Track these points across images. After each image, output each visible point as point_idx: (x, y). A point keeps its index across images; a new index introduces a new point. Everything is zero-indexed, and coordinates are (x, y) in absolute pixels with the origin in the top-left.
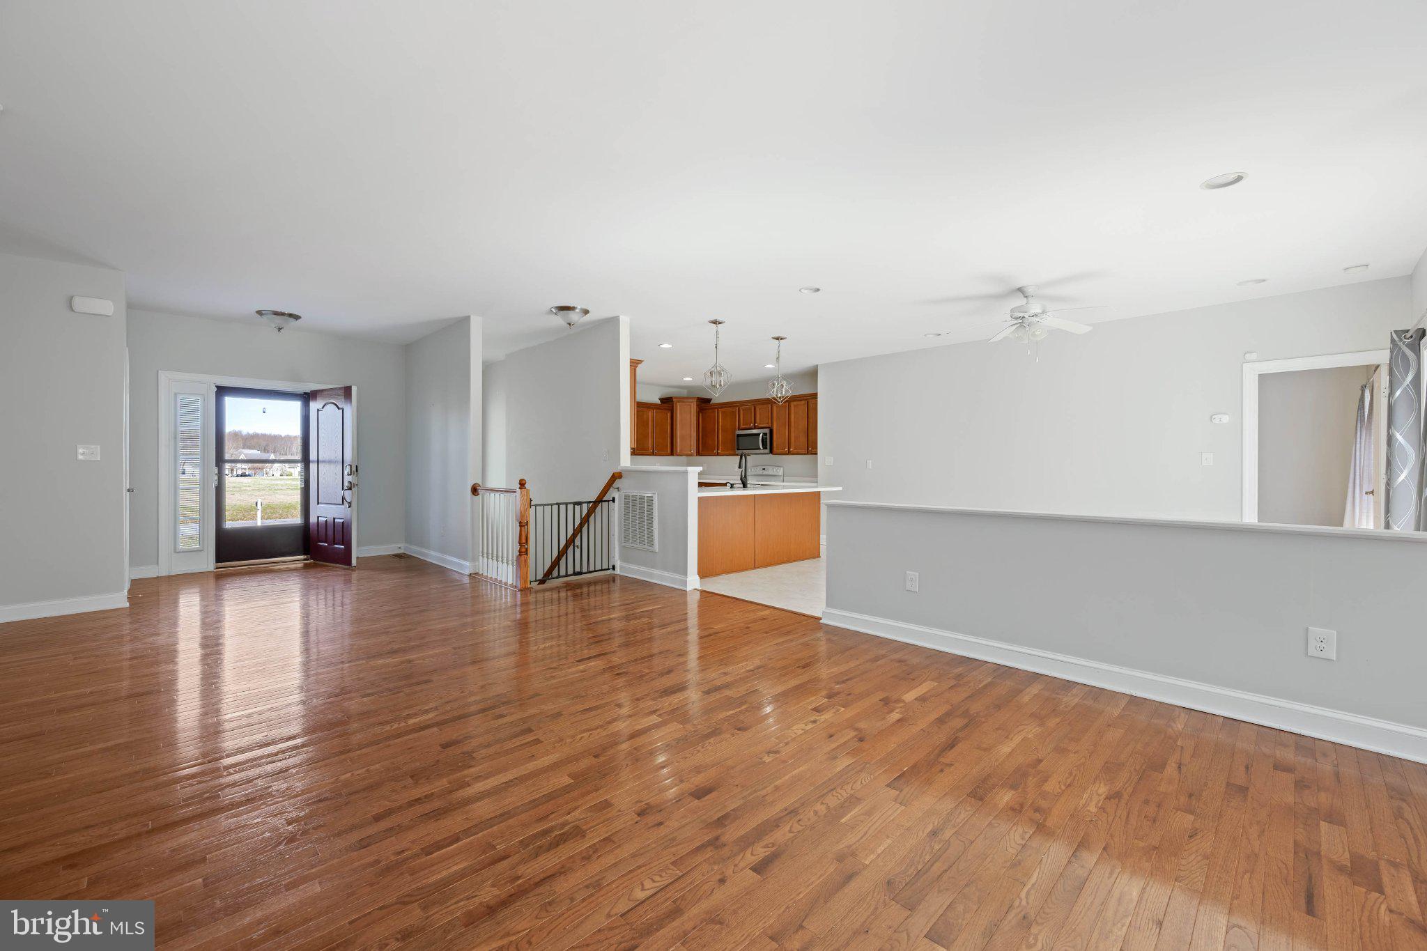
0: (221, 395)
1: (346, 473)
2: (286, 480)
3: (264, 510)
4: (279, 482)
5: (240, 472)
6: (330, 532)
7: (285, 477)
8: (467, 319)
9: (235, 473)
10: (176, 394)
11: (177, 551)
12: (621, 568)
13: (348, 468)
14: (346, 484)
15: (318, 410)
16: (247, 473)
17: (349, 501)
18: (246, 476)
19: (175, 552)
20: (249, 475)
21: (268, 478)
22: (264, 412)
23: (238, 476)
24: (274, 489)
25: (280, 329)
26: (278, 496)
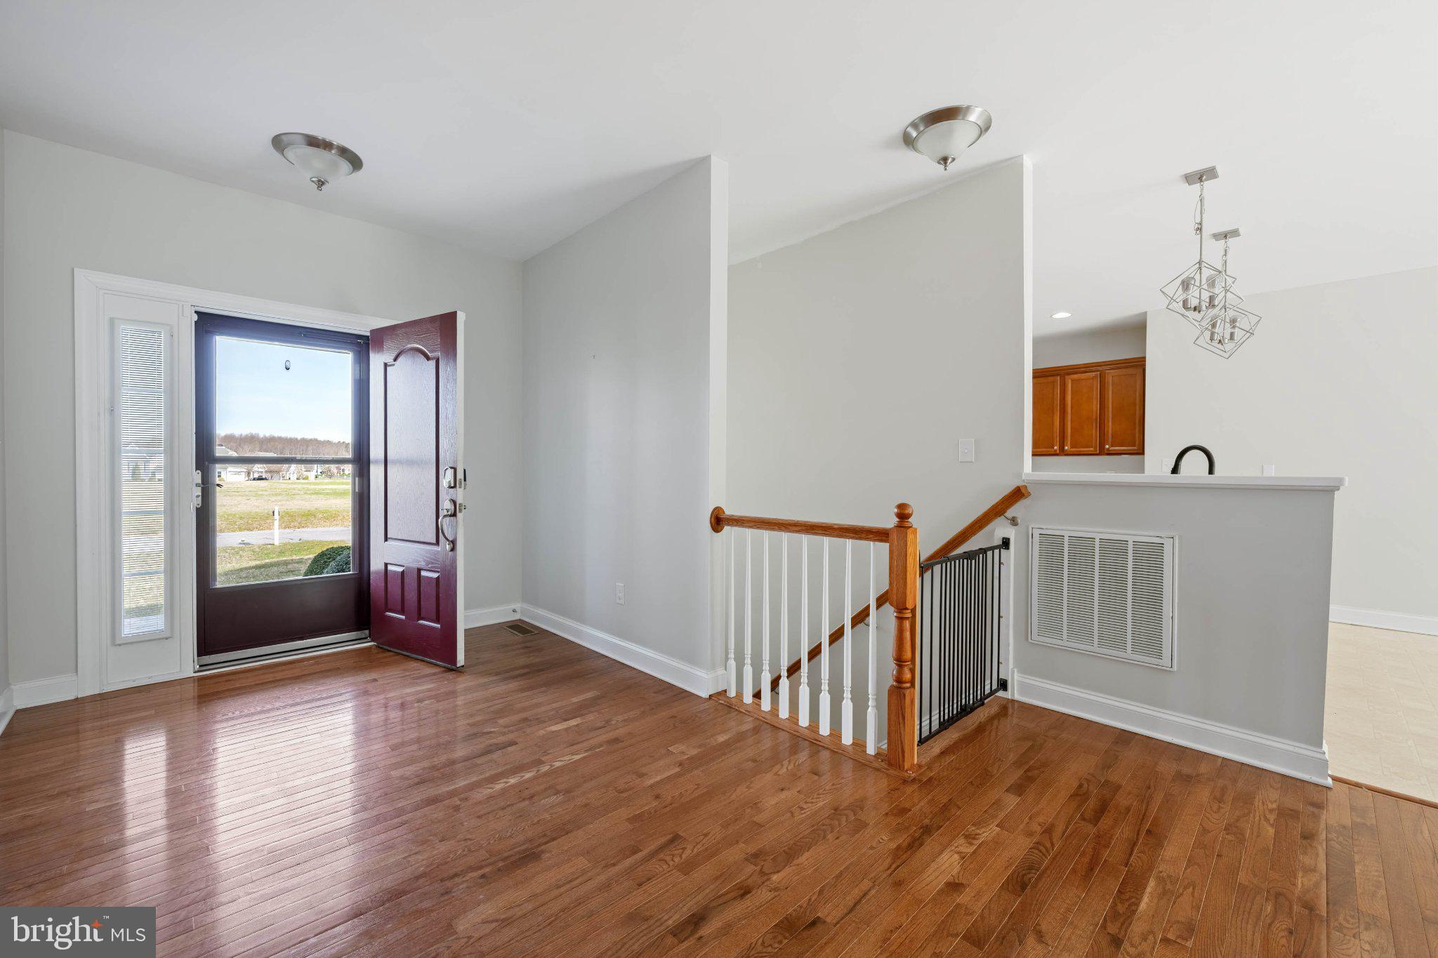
0: (207, 332)
1: (444, 483)
2: (303, 484)
3: (282, 517)
4: (295, 486)
5: (256, 476)
6: (411, 595)
7: (302, 481)
8: (702, 164)
9: (252, 477)
10: (112, 321)
11: (118, 642)
12: (1022, 684)
13: (450, 473)
14: (446, 505)
15: (386, 365)
16: (264, 477)
17: (451, 539)
18: (262, 479)
19: (114, 644)
20: (266, 479)
21: (285, 481)
22: (288, 369)
23: (254, 479)
24: (291, 495)
25: (321, 184)
26: (296, 502)
